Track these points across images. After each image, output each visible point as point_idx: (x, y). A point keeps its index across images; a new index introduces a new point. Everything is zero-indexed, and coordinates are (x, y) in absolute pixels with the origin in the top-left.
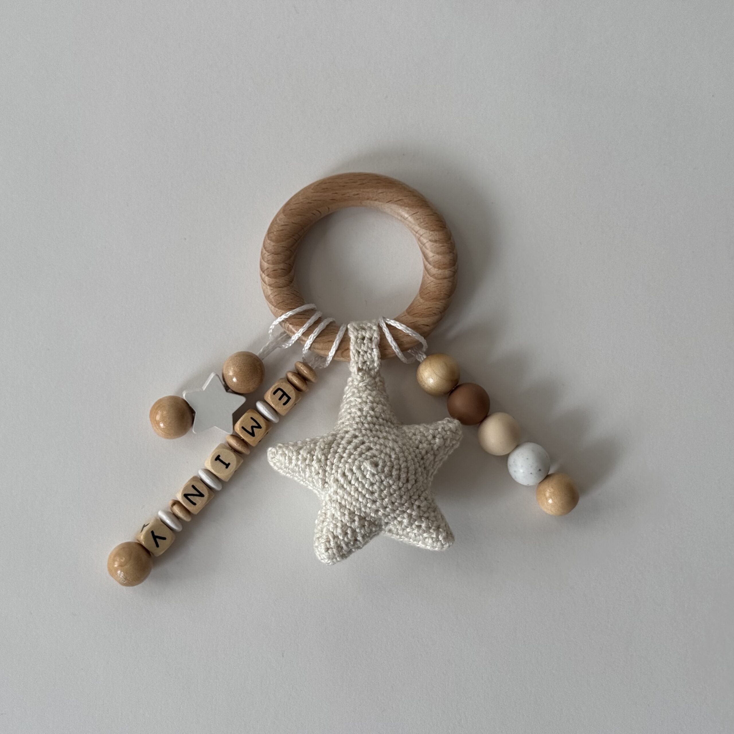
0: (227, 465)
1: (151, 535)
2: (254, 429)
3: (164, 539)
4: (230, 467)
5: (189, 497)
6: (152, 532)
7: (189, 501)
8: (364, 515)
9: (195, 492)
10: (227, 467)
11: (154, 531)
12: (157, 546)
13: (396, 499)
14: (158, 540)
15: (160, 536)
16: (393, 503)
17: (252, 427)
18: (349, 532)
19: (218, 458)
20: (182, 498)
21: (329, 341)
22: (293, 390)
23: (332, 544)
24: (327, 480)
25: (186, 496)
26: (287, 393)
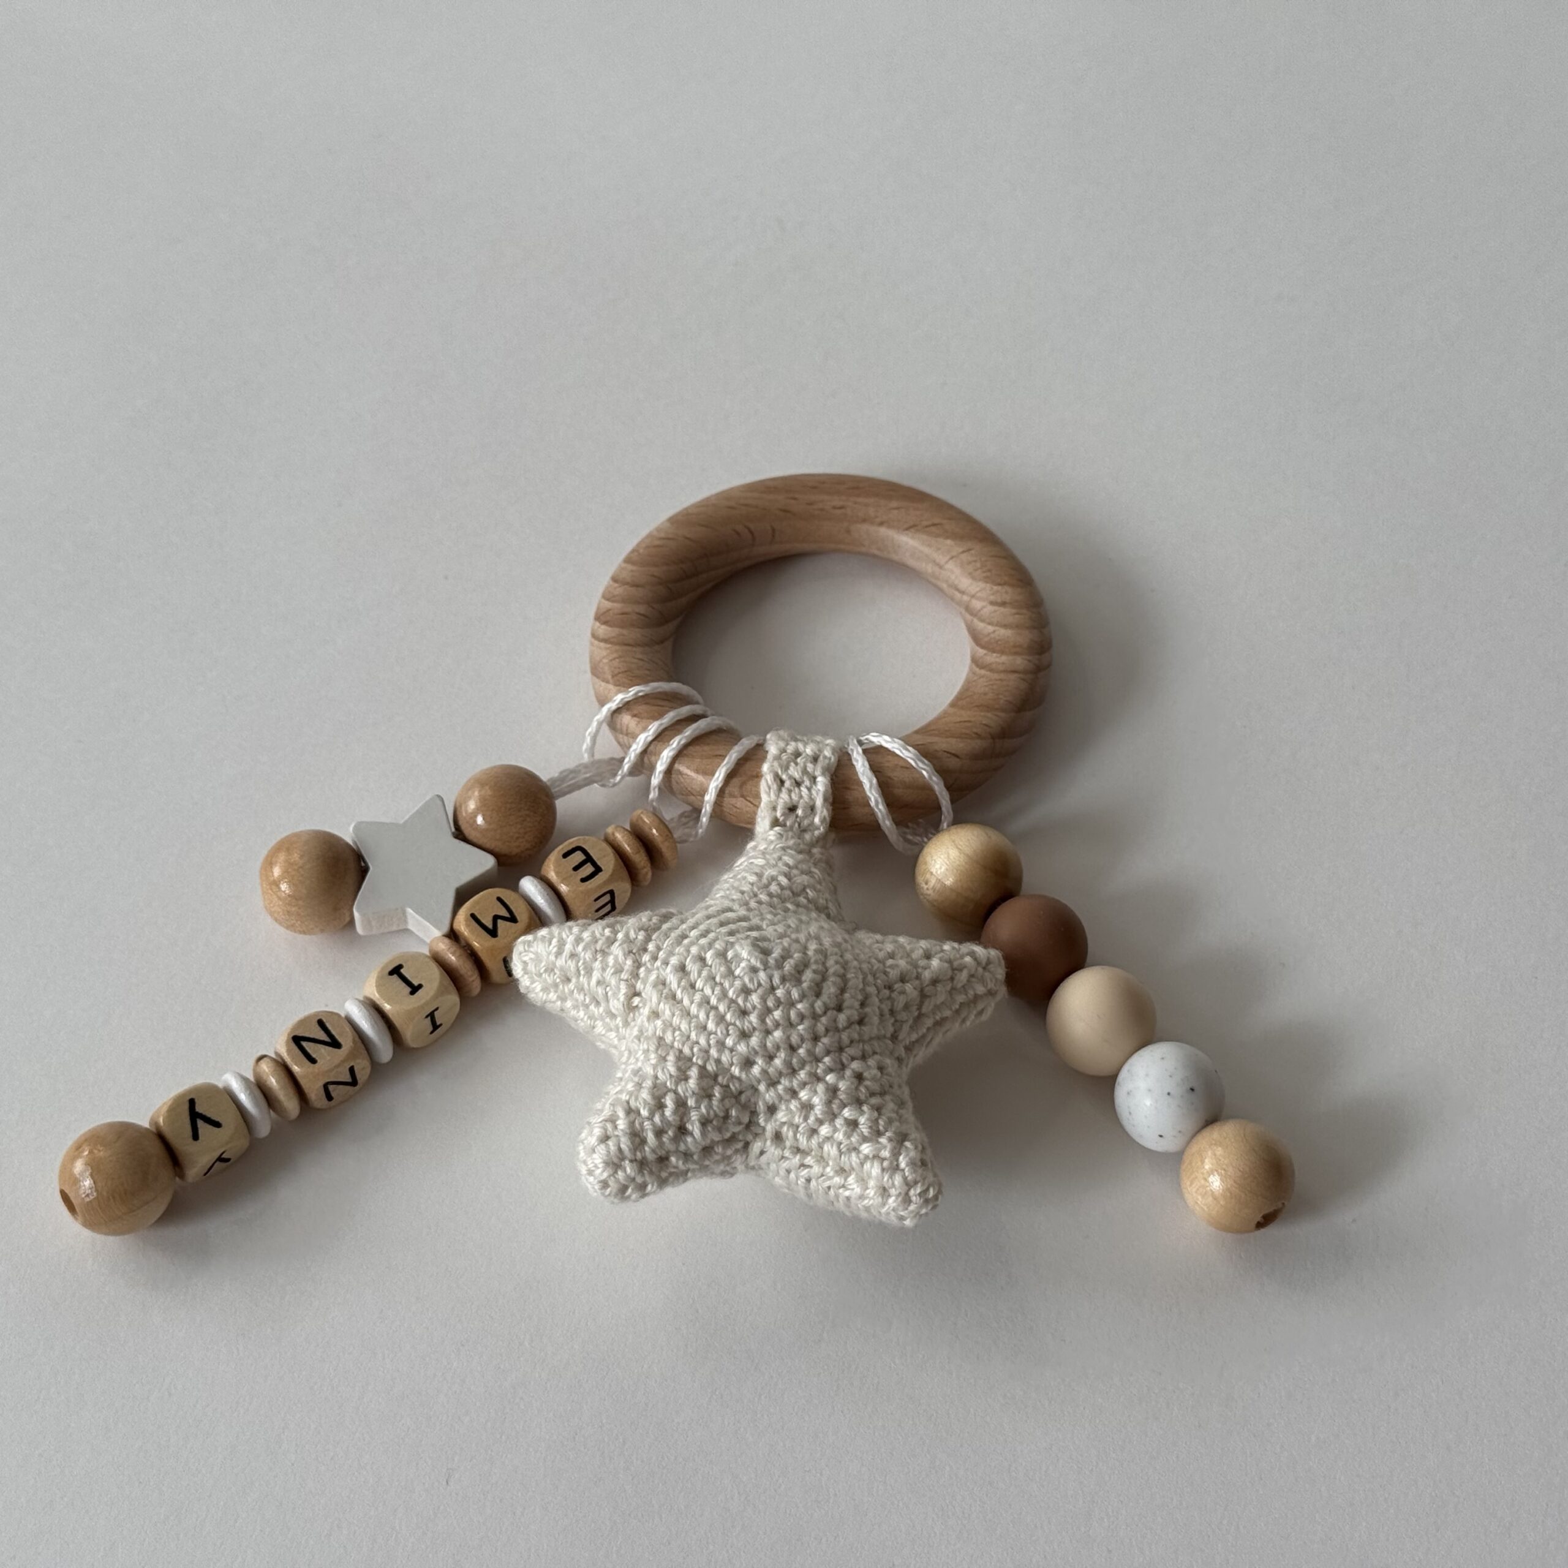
0: (415, 989)
1: (186, 1106)
2: (500, 922)
3: (217, 1125)
4: (420, 993)
5: (304, 1044)
6: (192, 1102)
7: (300, 1052)
8: (715, 1068)
9: (322, 1036)
10: (412, 993)
11: (196, 1100)
12: (195, 1136)
13: (802, 1040)
14: (200, 1123)
15: (209, 1115)
16: (793, 1049)
17: (496, 918)
18: (669, 1101)
19: (396, 971)
20: (287, 1043)
21: (716, 756)
22: (612, 855)
23: (622, 1124)
24: (639, 986)
25: (297, 1040)
26: (595, 858)
